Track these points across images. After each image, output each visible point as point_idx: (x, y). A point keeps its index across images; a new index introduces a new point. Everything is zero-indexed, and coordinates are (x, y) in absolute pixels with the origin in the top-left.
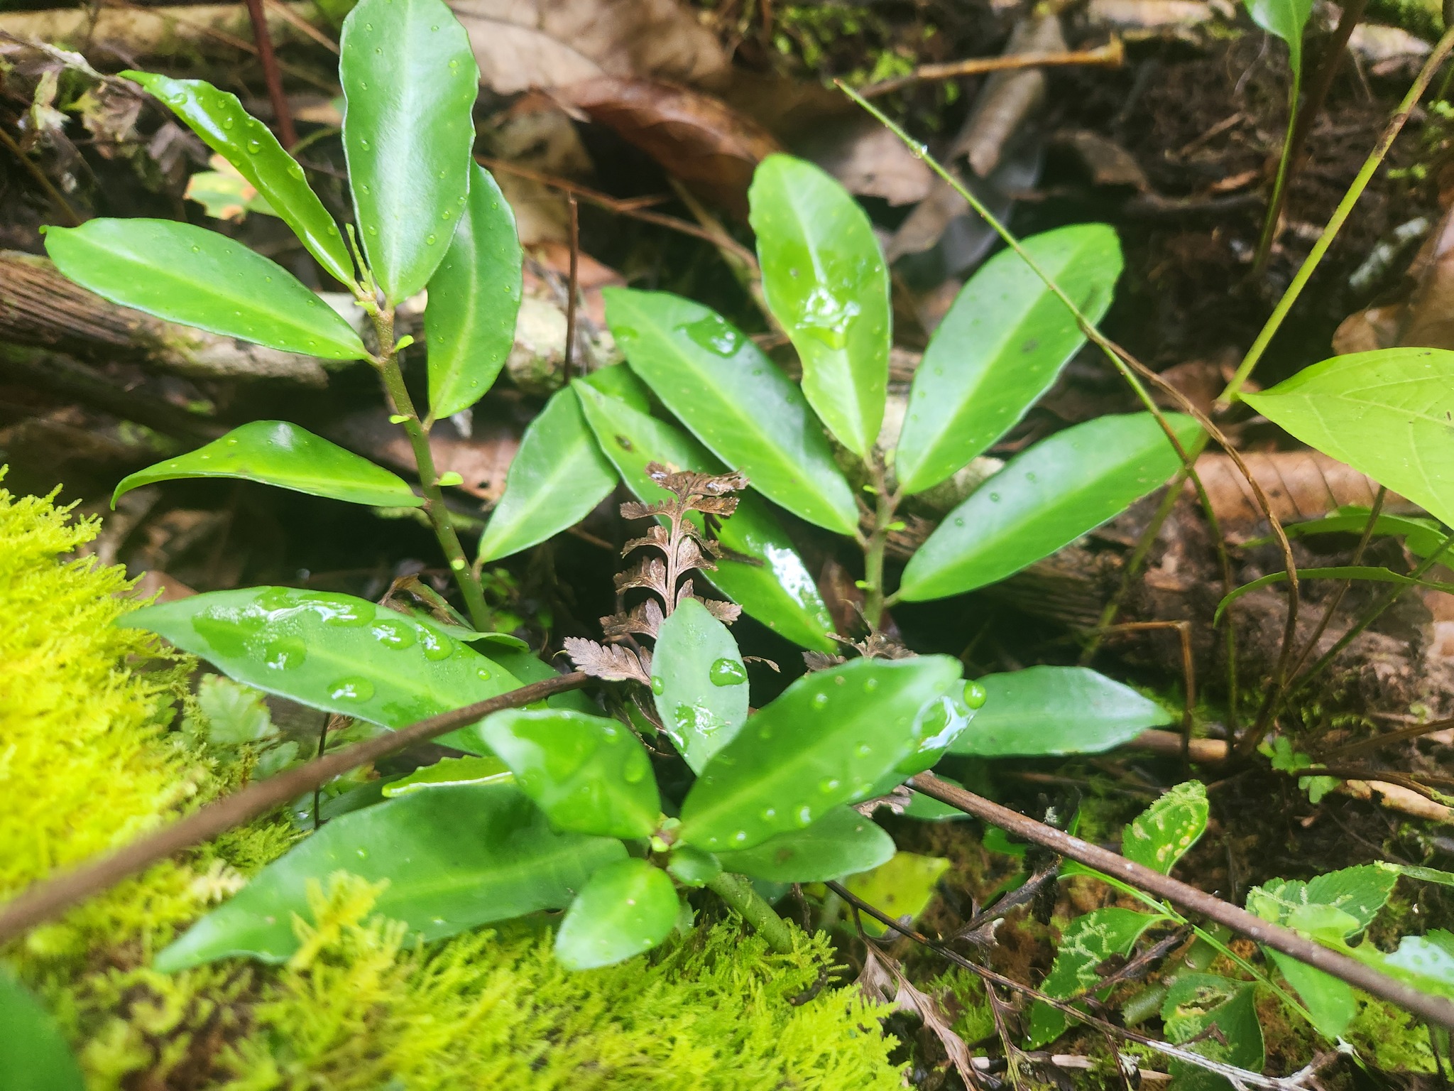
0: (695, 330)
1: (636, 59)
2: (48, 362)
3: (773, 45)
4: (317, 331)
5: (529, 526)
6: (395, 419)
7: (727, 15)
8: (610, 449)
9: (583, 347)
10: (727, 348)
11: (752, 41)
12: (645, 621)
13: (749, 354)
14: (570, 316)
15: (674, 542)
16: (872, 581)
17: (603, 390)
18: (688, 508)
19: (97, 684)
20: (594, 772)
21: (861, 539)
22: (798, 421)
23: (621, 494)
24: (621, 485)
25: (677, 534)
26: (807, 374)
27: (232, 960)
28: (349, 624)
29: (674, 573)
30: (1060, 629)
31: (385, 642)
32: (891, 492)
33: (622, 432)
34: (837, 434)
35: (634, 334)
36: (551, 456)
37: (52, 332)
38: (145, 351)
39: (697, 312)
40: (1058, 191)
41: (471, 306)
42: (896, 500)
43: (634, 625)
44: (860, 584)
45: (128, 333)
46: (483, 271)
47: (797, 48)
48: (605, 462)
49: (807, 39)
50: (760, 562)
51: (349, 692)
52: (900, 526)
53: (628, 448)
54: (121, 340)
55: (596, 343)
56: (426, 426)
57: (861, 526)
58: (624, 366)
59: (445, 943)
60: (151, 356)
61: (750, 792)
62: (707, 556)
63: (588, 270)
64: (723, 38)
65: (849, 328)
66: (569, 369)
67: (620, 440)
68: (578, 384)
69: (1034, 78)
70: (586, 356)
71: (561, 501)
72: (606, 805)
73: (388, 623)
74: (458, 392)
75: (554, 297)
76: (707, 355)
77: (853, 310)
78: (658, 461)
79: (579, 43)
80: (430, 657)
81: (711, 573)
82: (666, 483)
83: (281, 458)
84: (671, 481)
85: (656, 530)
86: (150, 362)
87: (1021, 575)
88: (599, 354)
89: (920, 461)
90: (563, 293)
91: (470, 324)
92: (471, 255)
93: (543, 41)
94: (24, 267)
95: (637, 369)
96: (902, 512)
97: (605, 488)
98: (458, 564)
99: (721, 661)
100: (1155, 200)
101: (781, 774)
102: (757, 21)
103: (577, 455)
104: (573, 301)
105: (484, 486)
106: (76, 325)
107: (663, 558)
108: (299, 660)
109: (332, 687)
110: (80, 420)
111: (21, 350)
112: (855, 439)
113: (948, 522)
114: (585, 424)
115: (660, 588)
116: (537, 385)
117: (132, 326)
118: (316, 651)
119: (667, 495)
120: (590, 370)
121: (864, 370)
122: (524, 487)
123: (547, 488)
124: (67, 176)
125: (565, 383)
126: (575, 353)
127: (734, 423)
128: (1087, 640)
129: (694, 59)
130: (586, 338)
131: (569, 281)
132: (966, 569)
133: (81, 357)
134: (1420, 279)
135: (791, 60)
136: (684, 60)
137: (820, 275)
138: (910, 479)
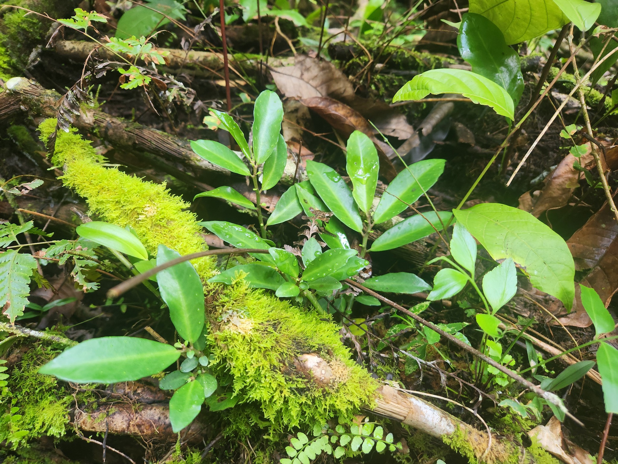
0: (328, 174)
1: (328, 87)
2: (155, 158)
3: (370, 87)
4: (241, 168)
5: (279, 218)
6: (254, 189)
7: (357, 78)
8: (302, 202)
9: (299, 174)
10: (336, 180)
11: (363, 86)
12: (303, 243)
13: (342, 183)
14: (297, 165)
15: (312, 226)
16: (364, 245)
17: (302, 187)
18: (317, 219)
19: (194, 234)
20: (287, 262)
21: (362, 234)
22: (352, 202)
23: (303, 213)
24: (303, 211)
25: (313, 224)
26: (354, 190)
27: (220, 283)
28: (241, 232)
29: (311, 232)
30: (414, 266)
31: (248, 237)
32: (372, 223)
33: (305, 199)
34: (360, 206)
35: (313, 173)
36: (287, 202)
37: (163, 152)
38: (186, 160)
39: (330, 170)
40: (448, 143)
41: (274, 166)
42: (373, 225)
43: (301, 243)
44: (360, 245)
45: (182, 155)
46: (278, 158)
47: (377, 88)
48: (300, 205)
49: (381, 85)
50: (335, 236)
51: (240, 244)
52: (372, 232)
53: (306, 203)
54: (180, 156)
55: (303, 173)
56: (260, 192)
57: (363, 231)
58: (309, 181)
59: (257, 289)
60: (187, 162)
61: (316, 271)
62: (320, 230)
63: (305, 151)
64: (354, 85)
65: (367, 180)
66: (295, 180)
67: (304, 200)
68: (296, 185)
69: (450, 105)
70: (300, 177)
71: (288, 213)
72: (289, 269)
73: (248, 233)
74: (268, 185)
75: (294, 160)
76: (331, 181)
77: (368, 175)
78: (312, 207)
79: (311, 82)
80: (257, 242)
81: (320, 234)
82: (313, 212)
83: (228, 195)
84: (315, 212)
85: (309, 223)
86: (186, 163)
87: (399, 248)
88: (303, 176)
89: (380, 216)
90: (296, 159)
91: (273, 170)
92: (276, 154)
93: (301, 82)
94: (158, 134)
95: (312, 183)
96: (374, 228)
97: (299, 212)
98: (262, 225)
99: (318, 252)
100: (478, 148)
101: (322, 268)
102: (366, 80)
103: (293, 203)
104: (299, 161)
105: (268, 207)
106: (169, 151)
107: (309, 229)
108: (231, 237)
109: (237, 243)
110: (154, 173)
111: (148, 154)
112: (365, 208)
113: (386, 233)
114: (297, 195)
115: (308, 236)
116: (286, 182)
117: (183, 153)
118: (234, 236)
119: (313, 215)
120: (300, 182)
121: (369, 191)
122: (280, 209)
123: (285, 210)
124: (169, 110)
125: (293, 184)
126: (297, 175)
127: (334, 200)
128: (420, 269)
129: (345, 91)
130: (301, 172)
131: (298, 155)
132: (388, 245)
133: (168, 159)
134: (546, 184)
135: (376, 92)
136: (342, 90)
137: (362, 166)
138: (377, 220)
